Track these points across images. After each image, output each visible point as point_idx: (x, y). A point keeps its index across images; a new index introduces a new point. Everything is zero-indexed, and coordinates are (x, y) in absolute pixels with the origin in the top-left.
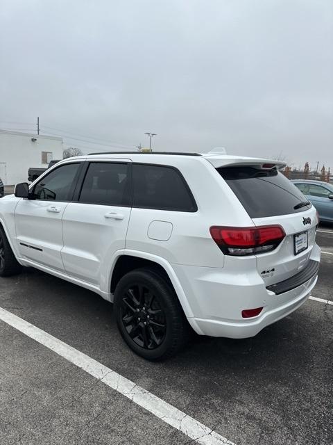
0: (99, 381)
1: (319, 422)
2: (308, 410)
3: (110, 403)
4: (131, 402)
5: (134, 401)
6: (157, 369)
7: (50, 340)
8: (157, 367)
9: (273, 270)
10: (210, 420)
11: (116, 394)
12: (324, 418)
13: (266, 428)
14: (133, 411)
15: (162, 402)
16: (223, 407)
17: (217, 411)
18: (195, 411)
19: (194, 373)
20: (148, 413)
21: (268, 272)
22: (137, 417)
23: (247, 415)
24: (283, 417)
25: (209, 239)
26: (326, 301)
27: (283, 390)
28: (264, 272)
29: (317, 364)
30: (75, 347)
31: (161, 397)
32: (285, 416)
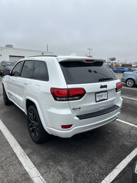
0: (11, 148)
1: (91, 180)
2: (89, 174)
3: (9, 157)
4: (17, 158)
5: (19, 158)
6: (36, 146)
7: (6, 130)
8: (37, 145)
9: (80, 108)
10: (43, 171)
11: (14, 154)
12: (95, 179)
13: (65, 179)
14: (16, 162)
15: (29, 160)
16: (52, 166)
17: (48, 167)
18: (39, 166)
19: (50, 150)
20: (21, 164)
21: (77, 109)
22: (15, 165)
23: (60, 172)
24: (76, 175)
25: (50, 93)
26: (134, 125)
27: (84, 163)
28: (74, 109)
29: (108, 154)
30: (12, 134)
31: (30, 158)
32: (77, 175)
